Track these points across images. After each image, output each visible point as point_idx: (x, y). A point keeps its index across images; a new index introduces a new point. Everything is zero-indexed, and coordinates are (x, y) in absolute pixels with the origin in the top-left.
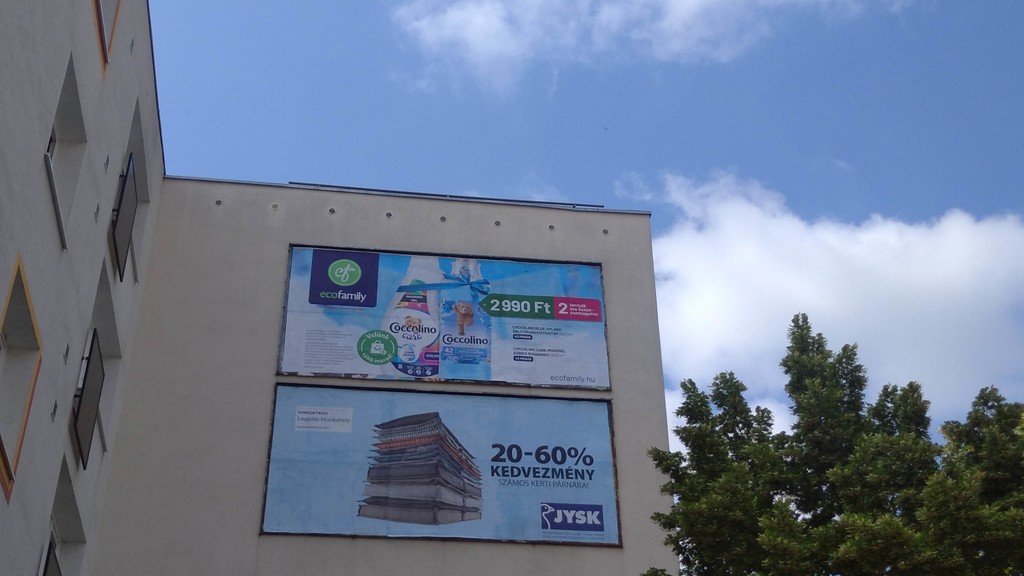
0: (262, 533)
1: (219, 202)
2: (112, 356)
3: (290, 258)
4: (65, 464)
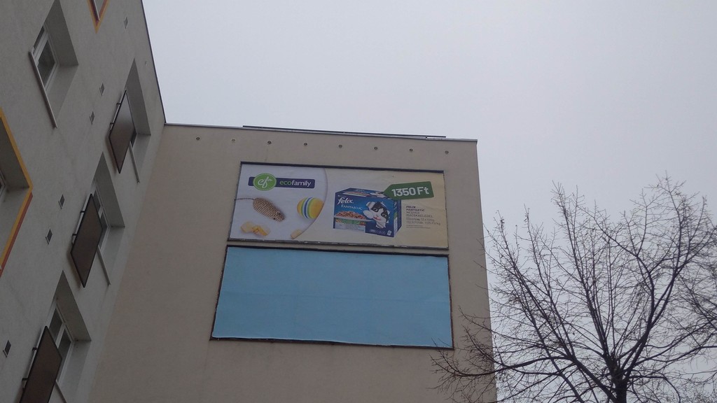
1: (198, 139)
2: (118, 226)
3: (240, 170)
4: (64, 279)
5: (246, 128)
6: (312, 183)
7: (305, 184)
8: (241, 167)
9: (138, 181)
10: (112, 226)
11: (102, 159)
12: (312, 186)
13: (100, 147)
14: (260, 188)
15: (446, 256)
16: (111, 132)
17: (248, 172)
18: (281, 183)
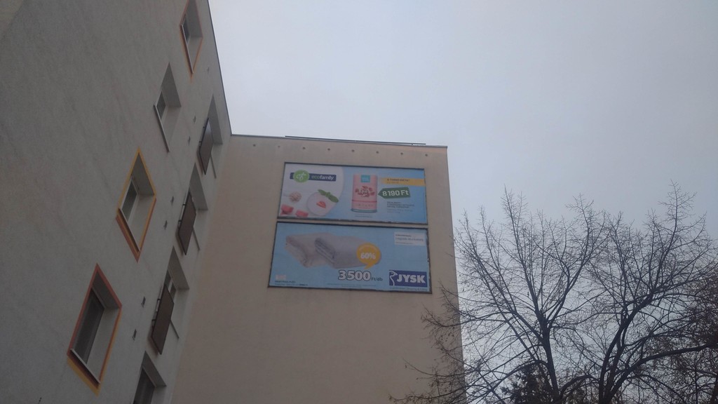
0: (269, 286)
1: (254, 145)
2: (204, 209)
3: (284, 168)
4: (174, 251)
5: (287, 138)
6: (334, 178)
7: (329, 178)
8: (285, 166)
9: (215, 177)
10: (199, 210)
11: (195, 167)
12: (334, 180)
13: (194, 159)
14: (298, 180)
15: (427, 229)
16: (200, 147)
17: (290, 169)
18: (313, 177)
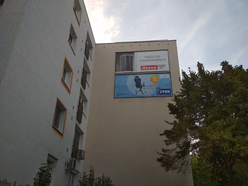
0: (114, 98)
1: (104, 47)
4: (81, 89)
5: (116, 43)
8: (116, 54)
9: (92, 61)
10: (88, 73)
11: (84, 58)
15: (170, 73)
16: (85, 51)
